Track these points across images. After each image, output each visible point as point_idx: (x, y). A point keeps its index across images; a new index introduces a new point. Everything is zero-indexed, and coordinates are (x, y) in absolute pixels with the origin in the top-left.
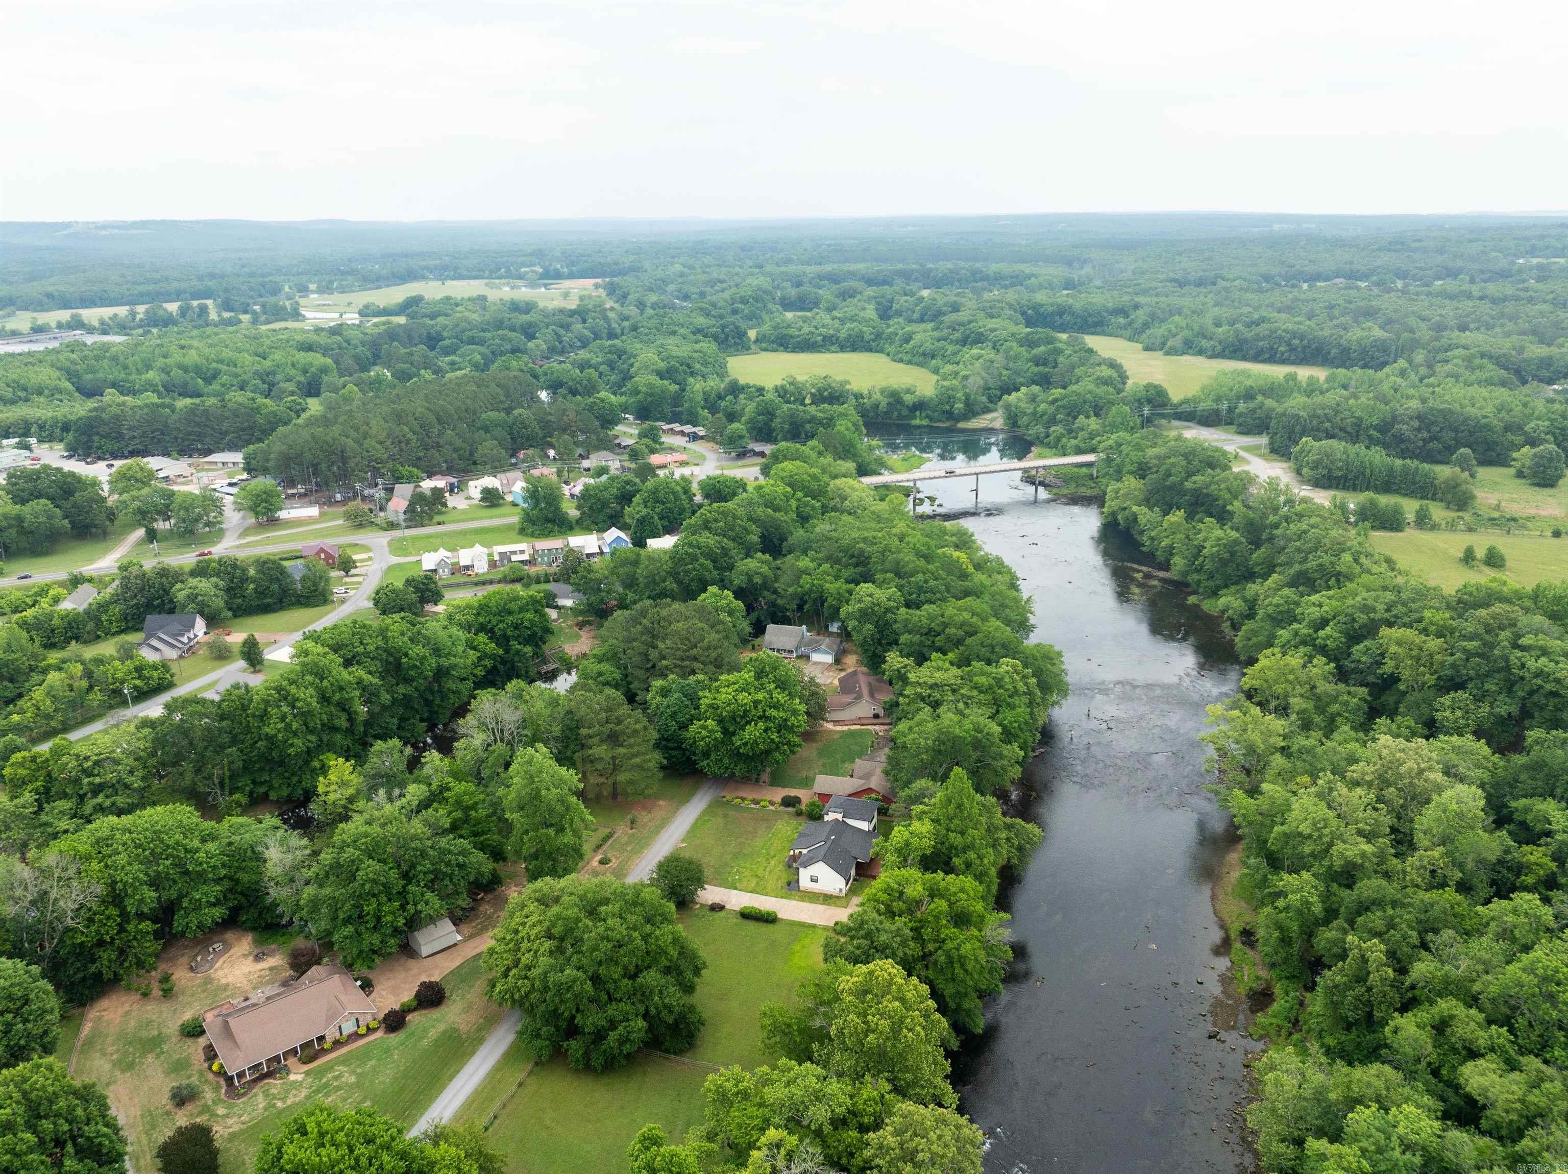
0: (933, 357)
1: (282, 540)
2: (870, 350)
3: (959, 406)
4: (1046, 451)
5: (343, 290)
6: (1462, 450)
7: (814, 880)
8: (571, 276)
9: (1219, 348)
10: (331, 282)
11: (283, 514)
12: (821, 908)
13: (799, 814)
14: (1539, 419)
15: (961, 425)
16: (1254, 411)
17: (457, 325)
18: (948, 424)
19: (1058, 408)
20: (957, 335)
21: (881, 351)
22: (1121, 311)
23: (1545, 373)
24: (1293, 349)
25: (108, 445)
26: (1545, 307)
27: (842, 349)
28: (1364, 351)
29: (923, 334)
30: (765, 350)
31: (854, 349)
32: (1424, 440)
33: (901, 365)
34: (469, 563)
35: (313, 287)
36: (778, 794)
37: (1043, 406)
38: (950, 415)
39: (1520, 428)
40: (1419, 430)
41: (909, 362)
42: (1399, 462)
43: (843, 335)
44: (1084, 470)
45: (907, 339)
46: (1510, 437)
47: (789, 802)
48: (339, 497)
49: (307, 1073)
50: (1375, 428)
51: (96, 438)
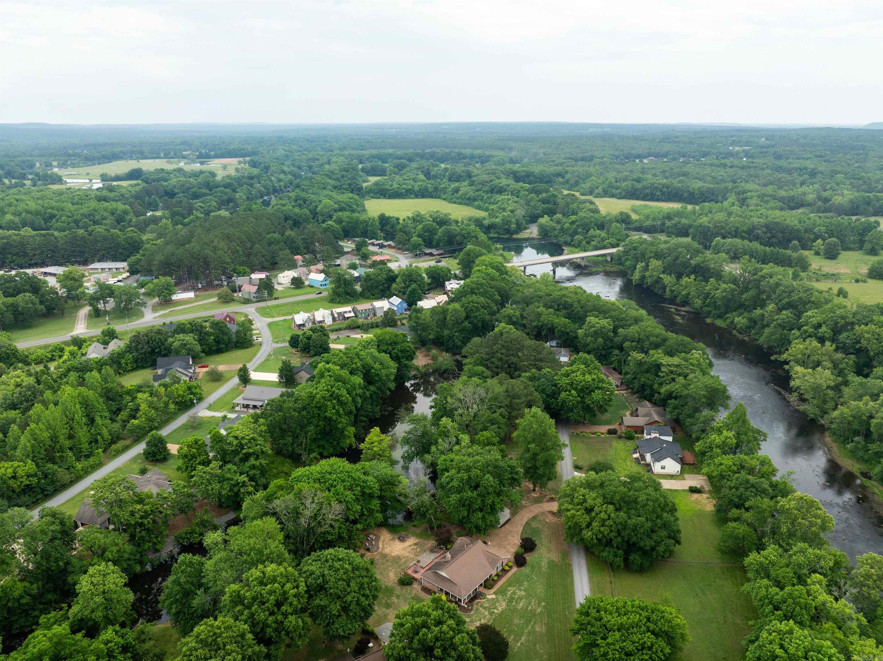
0: (475, 200)
1: (183, 312)
2: (432, 197)
3: (514, 226)
4: (573, 249)
5: (74, 166)
6: (794, 242)
7: (663, 468)
8: (216, 157)
9: (623, 194)
10: (66, 161)
11: (174, 297)
12: (673, 481)
13: (620, 437)
14: (819, 226)
15: (515, 236)
16: (676, 225)
17: (183, 185)
18: (507, 236)
19: (578, 226)
20: (486, 188)
21: (439, 197)
22: (559, 175)
23: (792, 204)
24: (663, 194)
25: (19, 260)
26: (769, 171)
27: (416, 196)
28: (702, 194)
29: (465, 188)
30: (373, 198)
31: (423, 197)
32: (769, 238)
33: (455, 205)
34: (322, 319)
35: (55, 163)
36: (604, 429)
37: (567, 225)
38: (508, 231)
39: (811, 231)
40: (766, 233)
41: (460, 204)
42: (767, 248)
43: (416, 188)
44: (600, 258)
45: (457, 190)
46: (807, 235)
47: (611, 432)
48: (200, 286)
49: (495, 593)
50: (744, 232)
51: (9, 256)
